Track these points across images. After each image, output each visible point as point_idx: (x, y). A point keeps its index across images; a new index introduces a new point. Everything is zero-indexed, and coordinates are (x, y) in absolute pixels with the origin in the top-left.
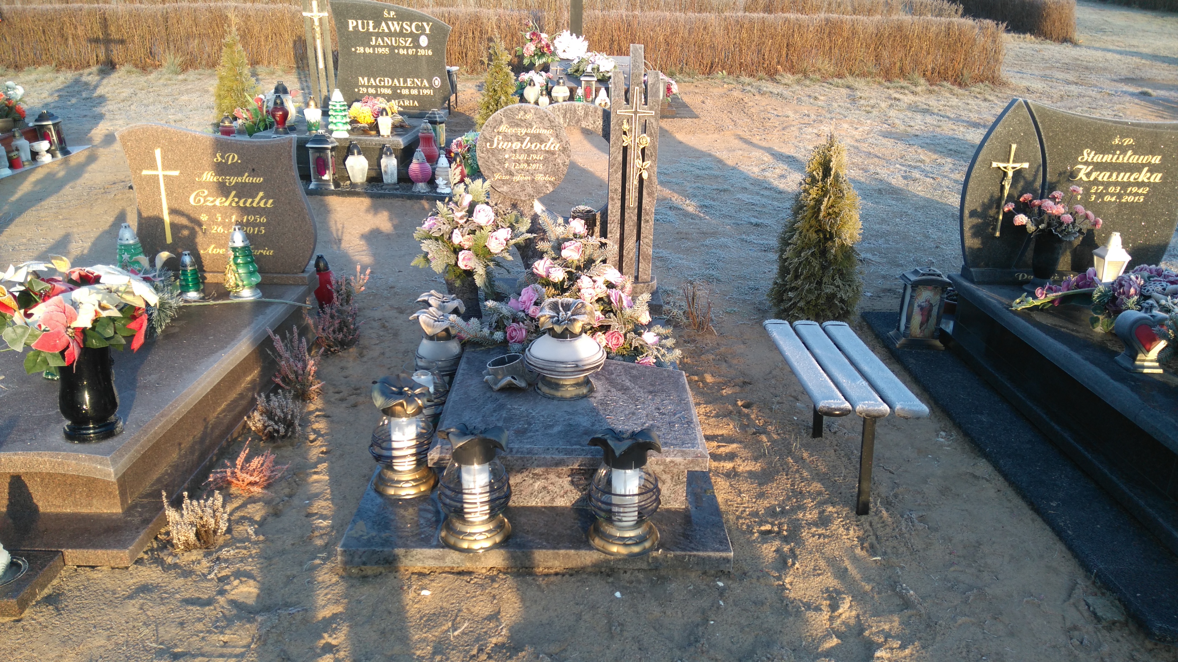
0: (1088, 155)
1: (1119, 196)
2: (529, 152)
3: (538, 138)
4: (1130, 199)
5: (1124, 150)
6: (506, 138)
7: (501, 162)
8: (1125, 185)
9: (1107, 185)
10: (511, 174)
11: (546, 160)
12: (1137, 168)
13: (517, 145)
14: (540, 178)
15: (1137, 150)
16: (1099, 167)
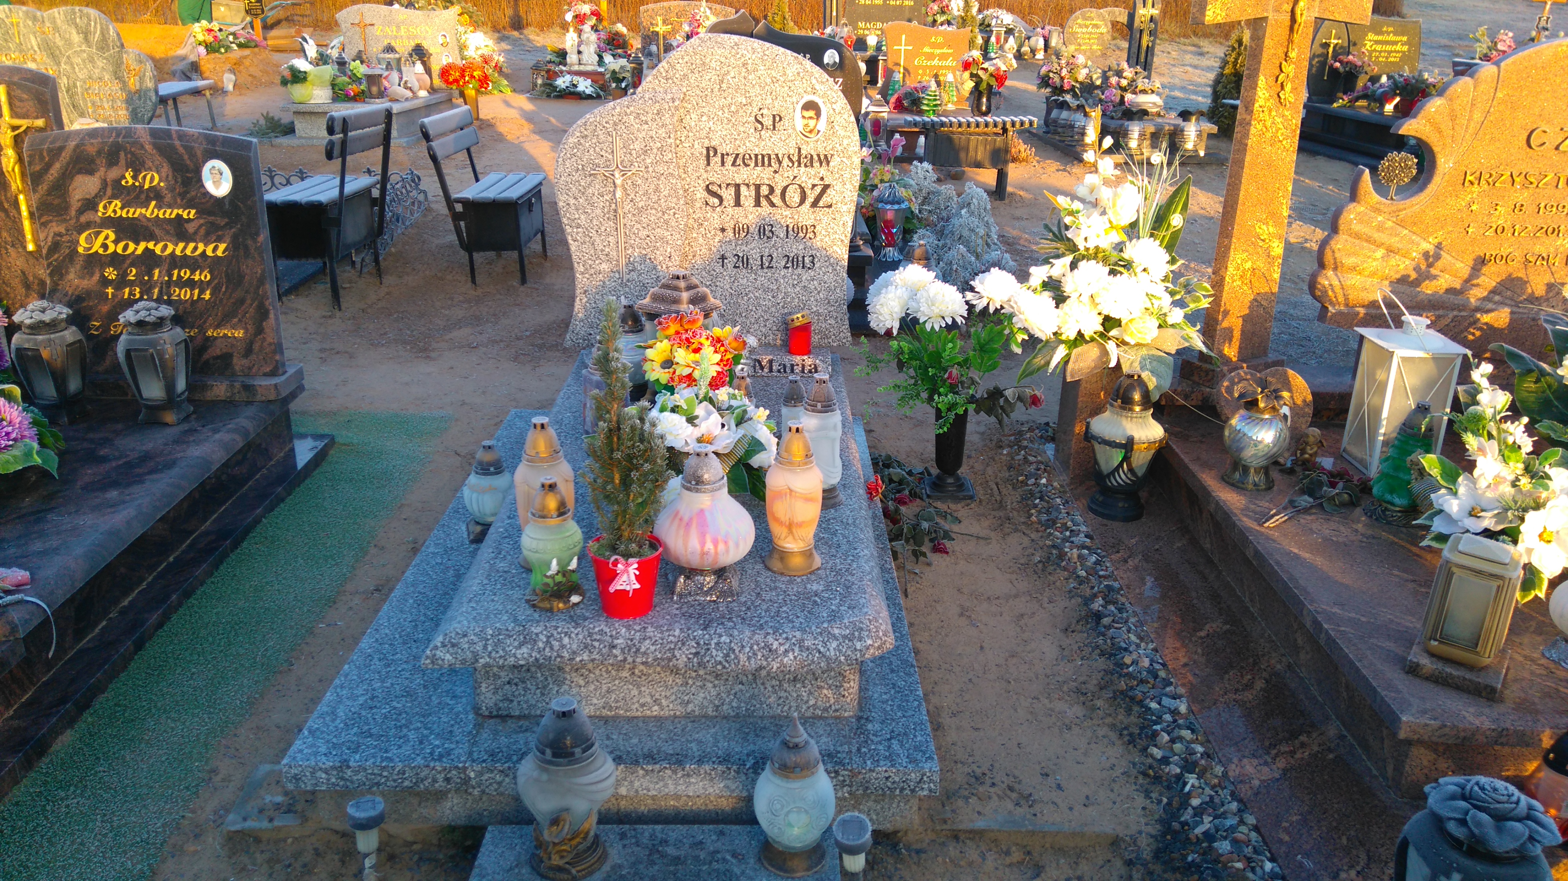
0: (1371, 36)
1: (1387, 58)
2: (1091, 33)
3: (1096, 26)
4: (1392, 59)
5: (1388, 33)
6: (1080, 26)
7: (1076, 39)
8: (1390, 52)
9: (1381, 52)
10: (1080, 45)
11: (1098, 39)
12: (1395, 43)
13: (1085, 30)
14: (1095, 47)
15: (1396, 34)
16: (1377, 42)
